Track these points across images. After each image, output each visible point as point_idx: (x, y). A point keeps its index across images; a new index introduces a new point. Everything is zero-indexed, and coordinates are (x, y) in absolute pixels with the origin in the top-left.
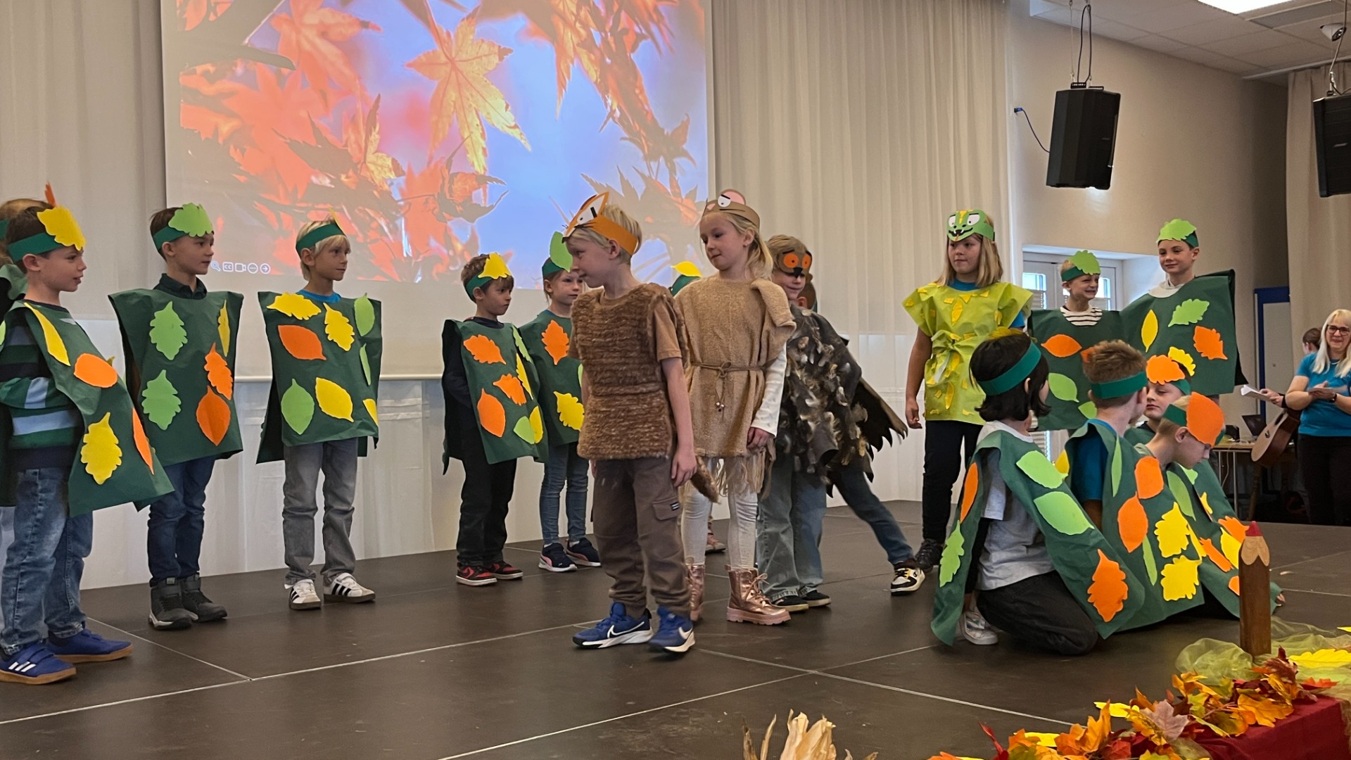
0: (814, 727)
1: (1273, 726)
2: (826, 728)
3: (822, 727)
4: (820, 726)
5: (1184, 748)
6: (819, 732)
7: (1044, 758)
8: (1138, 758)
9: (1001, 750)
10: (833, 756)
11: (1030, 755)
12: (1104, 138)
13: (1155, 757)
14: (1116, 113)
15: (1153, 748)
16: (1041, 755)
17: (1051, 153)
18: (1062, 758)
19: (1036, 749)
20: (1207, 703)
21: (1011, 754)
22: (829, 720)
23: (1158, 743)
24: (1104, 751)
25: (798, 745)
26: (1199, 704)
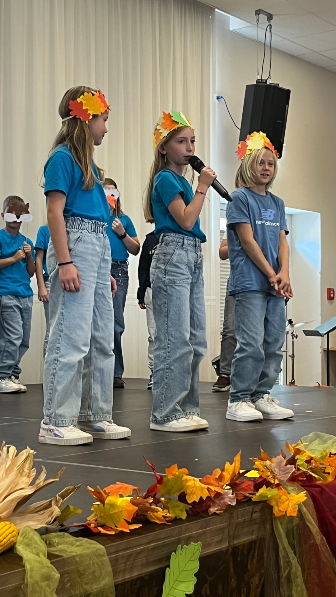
0: (20, 454)
2: (29, 453)
4: (25, 453)
5: (290, 488)
6: (24, 457)
7: (189, 483)
8: (258, 491)
9: (159, 477)
10: (34, 474)
11: (178, 479)
12: (278, 121)
13: (269, 490)
14: (288, 103)
15: (269, 484)
16: (187, 480)
17: (241, 130)
18: (203, 485)
19: (183, 476)
20: (308, 462)
21: (165, 479)
22: (32, 449)
23: (273, 482)
24: (233, 485)
25: (7, 466)
26: (302, 460)
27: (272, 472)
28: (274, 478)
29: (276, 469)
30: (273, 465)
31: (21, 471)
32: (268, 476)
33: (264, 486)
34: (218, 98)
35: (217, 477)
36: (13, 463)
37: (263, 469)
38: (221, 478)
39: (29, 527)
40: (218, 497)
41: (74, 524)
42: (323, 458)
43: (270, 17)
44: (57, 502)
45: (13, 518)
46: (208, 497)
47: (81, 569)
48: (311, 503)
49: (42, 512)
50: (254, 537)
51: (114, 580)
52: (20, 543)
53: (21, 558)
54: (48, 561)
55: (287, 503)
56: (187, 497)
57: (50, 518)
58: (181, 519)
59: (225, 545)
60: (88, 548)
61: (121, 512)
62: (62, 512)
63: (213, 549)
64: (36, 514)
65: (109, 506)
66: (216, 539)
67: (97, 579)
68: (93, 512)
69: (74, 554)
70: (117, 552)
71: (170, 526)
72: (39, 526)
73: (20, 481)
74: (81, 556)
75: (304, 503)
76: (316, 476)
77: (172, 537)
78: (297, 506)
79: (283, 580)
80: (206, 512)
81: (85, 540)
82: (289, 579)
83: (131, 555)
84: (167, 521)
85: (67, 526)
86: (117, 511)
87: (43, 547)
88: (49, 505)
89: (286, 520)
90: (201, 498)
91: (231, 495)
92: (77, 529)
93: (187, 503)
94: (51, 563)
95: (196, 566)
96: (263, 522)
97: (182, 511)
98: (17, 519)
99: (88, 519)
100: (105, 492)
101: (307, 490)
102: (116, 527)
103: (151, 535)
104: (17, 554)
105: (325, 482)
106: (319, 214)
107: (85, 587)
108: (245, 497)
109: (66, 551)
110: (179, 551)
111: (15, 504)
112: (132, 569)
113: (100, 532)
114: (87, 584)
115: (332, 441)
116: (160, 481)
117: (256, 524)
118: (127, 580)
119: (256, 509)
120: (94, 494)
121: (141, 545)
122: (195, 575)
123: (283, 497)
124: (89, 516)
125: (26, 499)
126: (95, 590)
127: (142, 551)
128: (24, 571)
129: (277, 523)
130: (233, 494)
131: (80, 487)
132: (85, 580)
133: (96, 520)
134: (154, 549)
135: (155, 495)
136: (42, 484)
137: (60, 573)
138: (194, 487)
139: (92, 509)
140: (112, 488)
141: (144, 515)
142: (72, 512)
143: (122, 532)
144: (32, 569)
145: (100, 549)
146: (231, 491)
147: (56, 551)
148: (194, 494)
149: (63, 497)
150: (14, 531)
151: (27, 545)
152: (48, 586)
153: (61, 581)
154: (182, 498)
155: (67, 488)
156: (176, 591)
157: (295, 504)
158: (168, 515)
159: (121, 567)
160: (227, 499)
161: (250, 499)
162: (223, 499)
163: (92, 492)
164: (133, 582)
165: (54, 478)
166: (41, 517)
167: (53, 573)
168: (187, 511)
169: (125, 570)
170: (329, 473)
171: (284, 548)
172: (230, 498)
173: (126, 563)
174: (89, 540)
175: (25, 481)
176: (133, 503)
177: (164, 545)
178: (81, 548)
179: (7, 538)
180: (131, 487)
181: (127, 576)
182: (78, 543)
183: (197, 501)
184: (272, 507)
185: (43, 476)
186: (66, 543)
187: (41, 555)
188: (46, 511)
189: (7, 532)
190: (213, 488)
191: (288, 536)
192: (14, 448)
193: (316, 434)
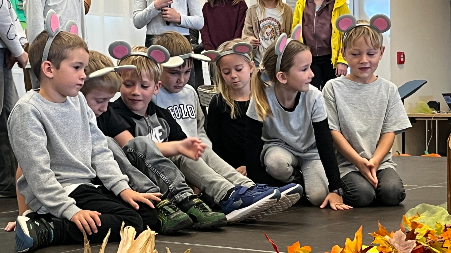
2: (150, 234)
3: (147, 235)
4: (146, 234)
6: (145, 239)
20: (426, 236)
25: (128, 248)
26: (421, 234)
29: (396, 245)
30: (393, 240)
37: (385, 245)
42: (438, 230)
76: (437, 251)
115: (440, 212)
170: (447, 248)
193: (423, 206)
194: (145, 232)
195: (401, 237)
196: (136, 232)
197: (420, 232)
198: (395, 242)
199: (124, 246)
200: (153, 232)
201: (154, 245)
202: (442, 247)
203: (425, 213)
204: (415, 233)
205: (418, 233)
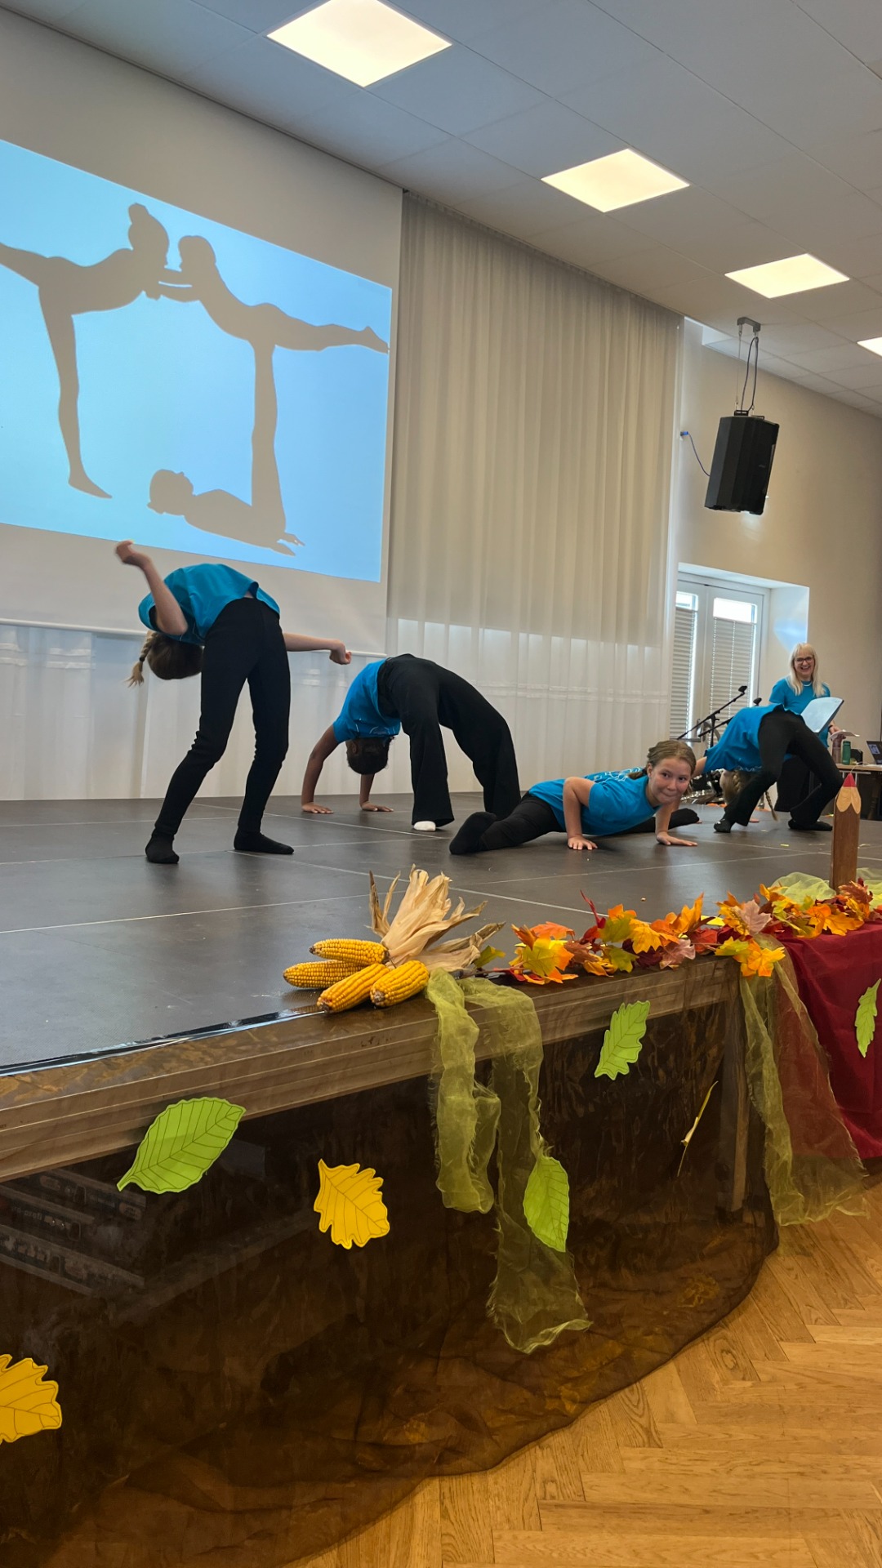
0: (433, 881)
1: (844, 935)
2: (444, 882)
3: (440, 880)
5: (764, 942)
6: (437, 885)
7: (637, 929)
8: (722, 943)
9: (600, 919)
10: (448, 906)
11: (625, 924)
12: (760, 466)
13: (738, 943)
14: (774, 442)
15: (737, 936)
16: (635, 926)
17: (712, 476)
18: (654, 933)
19: (630, 920)
20: (788, 910)
21: (607, 922)
22: (446, 875)
23: (742, 933)
24: (692, 934)
25: (417, 895)
26: (781, 908)
27: (741, 921)
28: (744, 928)
29: (746, 917)
30: (744, 912)
31: (434, 901)
32: (737, 926)
33: (731, 938)
34: (682, 434)
35: (672, 923)
36: (424, 892)
37: (730, 916)
38: (676, 924)
39: (442, 968)
40: (672, 948)
41: (494, 968)
42: (806, 906)
43: (757, 327)
44: (476, 941)
45: (423, 957)
46: (660, 947)
47: (504, 1023)
48: (790, 962)
49: (457, 952)
50: (715, 999)
51: (543, 1039)
52: (433, 988)
53: (433, 1006)
54: (466, 1012)
55: (759, 960)
56: (634, 945)
57: (468, 960)
58: (625, 972)
59: (679, 1007)
60: (513, 999)
61: (553, 958)
62: (481, 954)
63: (662, 1011)
64: (450, 954)
65: (538, 950)
66: (669, 998)
67: (522, 1037)
68: (516, 956)
69: (496, 1005)
70: (548, 1006)
71: (612, 979)
72: (453, 969)
73: (433, 914)
74: (504, 1008)
75: (780, 962)
76: (798, 929)
77: (614, 992)
78: (772, 965)
79: (749, 1054)
80: (657, 964)
81: (508, 990)
82: (757, 1054)
83: (563, 1011)
84: (608, 973)
85: (487, 970)
86: (547, 956)
87: (459, 994)
88: (466, 945)
89: (756, 983)
90: (651, 947)
91: (688, 947)
92: (497, 975)
93: (634, 953)
94: (469, 1014)
95: (642, 1030)
96: (728, 981)
97: (626, 962)
98: (429, 959)
99: (511, 963)
100: (533, 932)
101: (785, 946)
102: (546, 975)
103: (589, 989)
104: (428, 1000)
105: (809, 937)
106: (807, 589)
107: (507, 1045)
108: (706, 950)
109: (486, 1001)
110: (622, 1010)
111: (426, 940)
112: (563, 1028)
113: (526, 980)
114: (510, 1042)
115: (818, 884)
116: (601, 923)
117: (718, 983)
118: (557, 1041)
119: (719, 966)
120: (519, 934)
121: (576, 1000)
122: (640, 1041)
123: (755, 952)
124: (512, 960)
125: (439, 935)
126: (519, 1050)
127: (577, 1007)
128: (437, 1021)
129: (744, 985)
130: (691, 945)
131: (502, 926)
132: (507, 1037)
133: (522, 966)
134: (592, 1005)
135: (594, 940)
136: (458, 919)
137: (479, 1027)
138: (643, 934)
139: (516, 952)
140: (541, 928)
141: (579, 964)
142: (494, 954)
143: (552, 982)
144: (446, 1020)
145: (527, 1002)
146: (689, 941)
147: (474, 1000)
148: (643, 942)
149: (483, 935)
150: (424, 972)
151: (440, 991)
152: (466, 1041)
153: (481, 1037)
154: (628, 946)
155: (489, 925)
156: (616, 1058)
157: (768, 962)
158: (609, 965)
159: (551, 1025)
160: (684, 951)
161: (712, 953)
162: (678, 950)
163: (516, 931)
164: (563, 1044)
165: (473, 912)
166: (456, 958)
167: (472, 1027)
168: (633, 963)
169: (555, 1029)
170: (814, 926)
171: (753, 1015)
172: (687, 949)
173: (556, 1020)
174: (514, 990)
175: (437, 914)
176: (568, 948)
177: (603, 1003)
178: (504, 998)
179: (417, 980)
180: (564, 929)
181: (558, 1036)
182: (500, 993)
183: (646, 951)
184: (740, 964)
185: (460, 909)
186: (486, 991)
187: (457, 1004)
188: (462, 951)
189: (416, 974)
190: (667, 937)
191: (758, 1001)
192: (426, 873)
193: (797, 876)
194: (438, 878)
195: (753, 909)
196: (428, 878)
197: (779, 907)
198: (746, 914)
199: (411, 891)
200: (447, 879)
201: (447, 894)
202: (807, 925)
203: (797, 884)
204: (773, 905)
205: (775, 906)
